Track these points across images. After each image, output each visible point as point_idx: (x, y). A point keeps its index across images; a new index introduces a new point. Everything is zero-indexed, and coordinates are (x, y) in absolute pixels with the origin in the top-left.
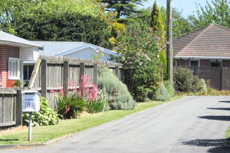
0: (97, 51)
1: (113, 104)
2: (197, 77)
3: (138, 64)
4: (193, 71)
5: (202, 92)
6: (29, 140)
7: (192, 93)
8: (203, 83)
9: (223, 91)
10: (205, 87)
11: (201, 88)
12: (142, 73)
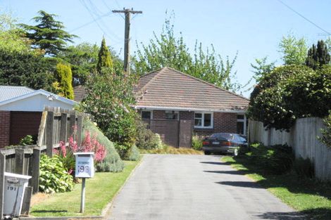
0: (51, 99)
1: (99, 165)
2: (150, 131)
3: (112, 116)
4: (147, 124)
5: (157, 149)
6: (81, 212)
7: (145, 151)
8: (158, 139)
9: (181, 149)
10: (160, 144)
11: (155, 145)
12: (117, 128)
